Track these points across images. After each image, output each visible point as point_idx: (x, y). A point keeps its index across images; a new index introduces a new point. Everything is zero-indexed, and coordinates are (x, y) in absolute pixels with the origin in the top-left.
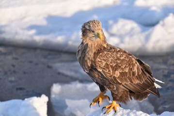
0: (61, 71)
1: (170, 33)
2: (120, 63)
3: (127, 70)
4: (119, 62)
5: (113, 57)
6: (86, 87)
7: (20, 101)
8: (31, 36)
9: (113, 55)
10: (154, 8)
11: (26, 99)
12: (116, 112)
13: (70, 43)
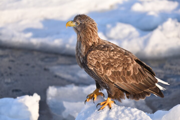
0: (58, 74)
1: (168, 38)
2: (113, 63)
3: (120, 70)
4: (111, 61)
5: (106, 56)
6: (82, 90)
7: (12, 99)
8: (28, 39)
9: (105, 54)
10: (152, 13)
11: (18, 98)
12: (110, 108)
13: (68, 46)
